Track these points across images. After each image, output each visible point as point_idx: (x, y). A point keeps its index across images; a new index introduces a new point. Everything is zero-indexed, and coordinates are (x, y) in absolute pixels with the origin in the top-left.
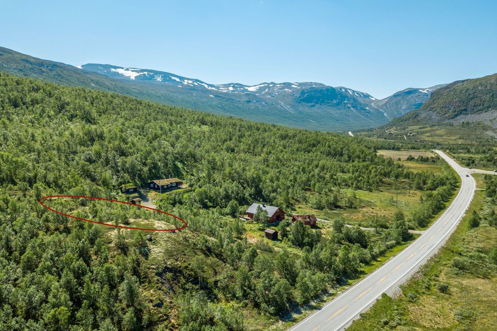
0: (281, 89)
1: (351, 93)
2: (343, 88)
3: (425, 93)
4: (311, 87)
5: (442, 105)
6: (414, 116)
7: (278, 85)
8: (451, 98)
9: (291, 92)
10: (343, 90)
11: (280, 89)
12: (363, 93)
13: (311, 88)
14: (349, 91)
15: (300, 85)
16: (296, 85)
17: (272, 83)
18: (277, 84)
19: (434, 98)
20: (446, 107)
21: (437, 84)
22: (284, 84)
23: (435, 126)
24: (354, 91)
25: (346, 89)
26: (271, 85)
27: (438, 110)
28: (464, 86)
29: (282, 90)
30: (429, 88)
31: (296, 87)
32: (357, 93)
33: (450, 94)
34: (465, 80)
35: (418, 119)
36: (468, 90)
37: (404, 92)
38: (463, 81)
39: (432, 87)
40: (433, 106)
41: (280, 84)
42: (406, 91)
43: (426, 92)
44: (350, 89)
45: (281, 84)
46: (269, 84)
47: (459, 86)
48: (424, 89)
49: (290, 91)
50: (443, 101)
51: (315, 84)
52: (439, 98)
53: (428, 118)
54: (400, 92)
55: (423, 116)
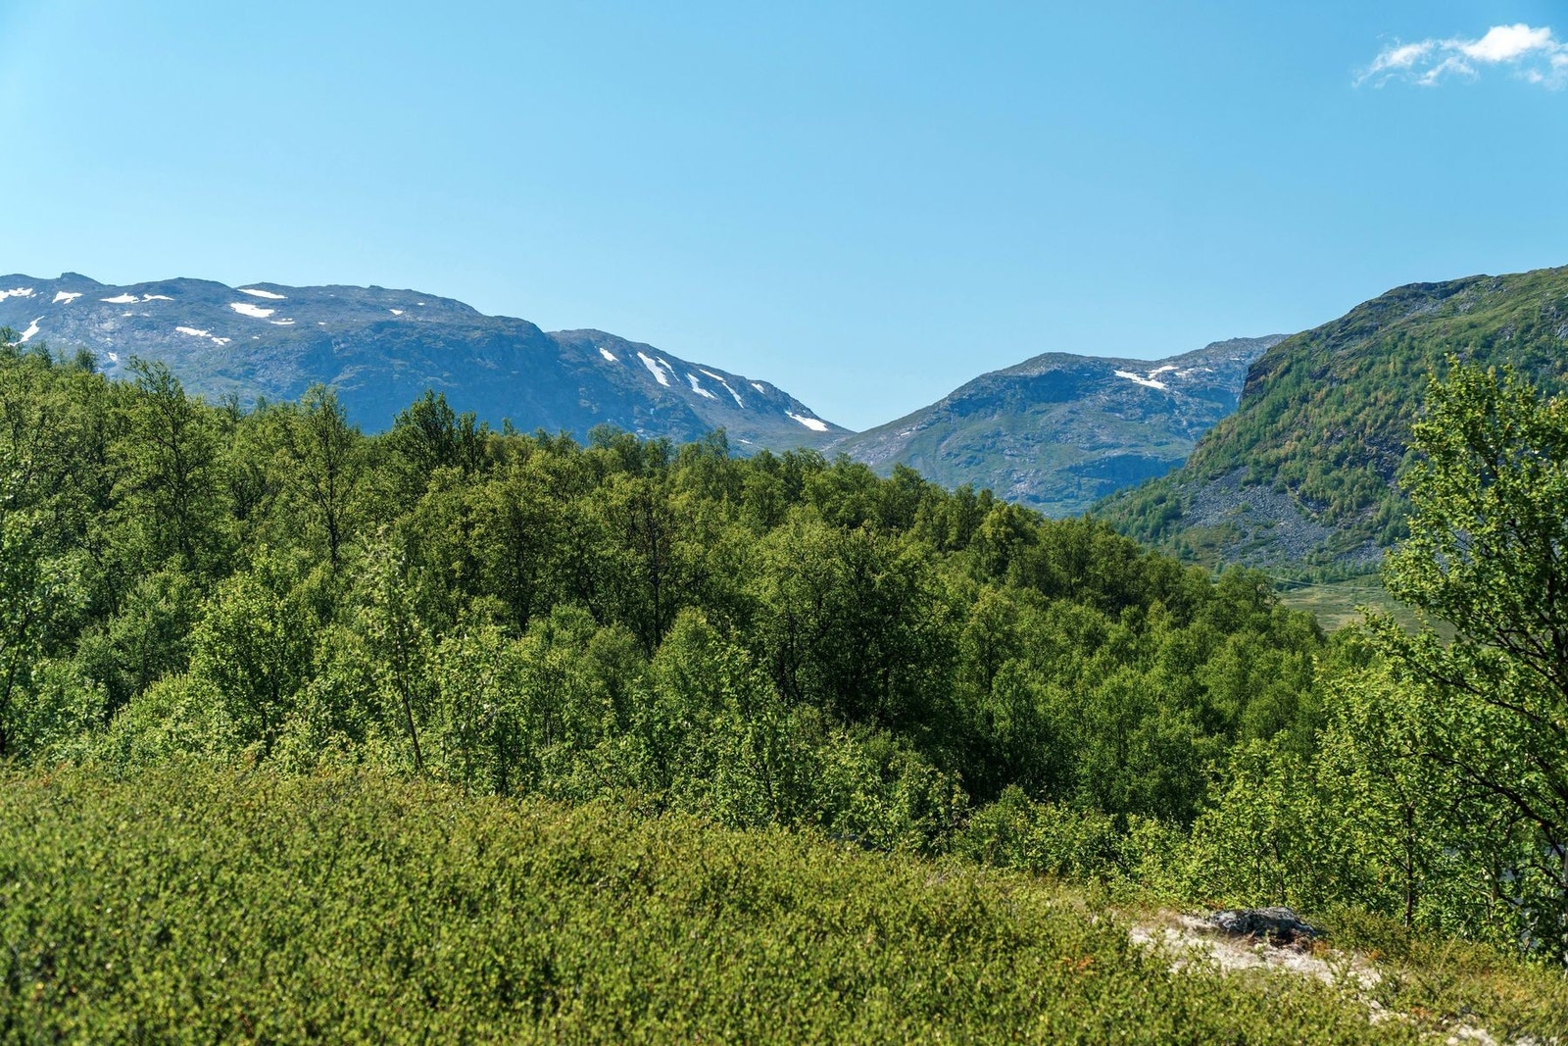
0: (150, 326)
1: (662, 379)
2: (605, 339)
3: (1153, 392)
4: (377, 317)
5: (1336, 448)
6: (1152, 520)
7: (124, 299)
8: (1392, 397)
9: (226, 348)
10: (609, 356)
11: (136, 322)
12: (741, 384)
13: (379, 327)
14: (649, 362)
15: (295, 300)
16: (262, 303)
17: (71, 280)
18: (117, 291)
19: (1277, 396)
20: (1361, 459)
21: (1224, 337)
22: (167, 287)
23: (1307, 582)
24: (680, 368)
25: (626, 350)
26: (63, 296)
27: (1313, 479)
28: (1463, 319)
29: (156, 337)
30: (1174, 360)
31: (263, 313)
32: (705, 382)
33: (1378, 369)
34: (1462, 285)
35: (1184, 539)
36: (1488, 343)
37: (1025, 382)
38: (1446, 290)
39: (1197, 353)
40: (1273, 454)
41: (138, 290)
42: (1035, 372)
43: (1159, 386)
44: (654, 353)
45: (149, 287)
46: (44, 287)
47: (1430, 318)
48: (1142, 368)
49: (219, 341)
50: (1340, 417)
51: (409, 299)
52: (1304, 399)
53: (1251, 532)
54: (995, 377)
55: (1211, 520)
